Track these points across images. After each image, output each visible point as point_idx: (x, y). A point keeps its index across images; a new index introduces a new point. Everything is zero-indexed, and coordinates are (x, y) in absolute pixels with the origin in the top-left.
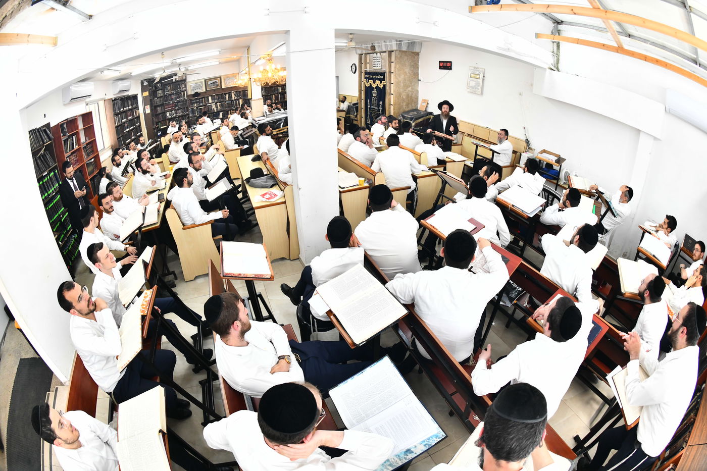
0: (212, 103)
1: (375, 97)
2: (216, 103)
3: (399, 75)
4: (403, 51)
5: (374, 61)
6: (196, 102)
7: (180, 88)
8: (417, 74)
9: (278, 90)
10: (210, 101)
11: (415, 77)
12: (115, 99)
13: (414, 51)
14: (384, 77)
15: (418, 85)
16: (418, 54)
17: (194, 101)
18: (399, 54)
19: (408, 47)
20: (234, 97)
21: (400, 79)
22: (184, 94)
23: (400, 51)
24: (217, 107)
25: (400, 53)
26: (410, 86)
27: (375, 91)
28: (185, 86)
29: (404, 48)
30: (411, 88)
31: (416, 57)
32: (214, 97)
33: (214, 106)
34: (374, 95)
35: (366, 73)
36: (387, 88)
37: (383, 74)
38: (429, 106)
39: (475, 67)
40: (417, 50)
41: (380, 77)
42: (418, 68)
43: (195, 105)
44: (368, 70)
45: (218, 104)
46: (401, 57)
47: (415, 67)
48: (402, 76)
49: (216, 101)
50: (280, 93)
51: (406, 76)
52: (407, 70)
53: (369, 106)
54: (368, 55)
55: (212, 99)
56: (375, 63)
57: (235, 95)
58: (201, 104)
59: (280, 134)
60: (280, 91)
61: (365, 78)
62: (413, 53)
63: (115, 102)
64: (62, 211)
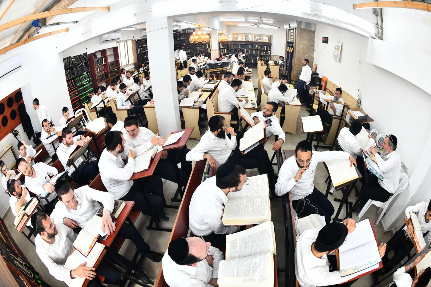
3: (300, 45)
4: (303, 29)
5: (291, 35)
8: (314, 46)
9: (248, 47)
11: (312, 48)
12: (138, 40)
13: (311, 29)
14: (293, 46)
15: (314, 53)
16: (314, 32)
18: (299, 31)
19: (306, 26)
21: (300, 48)
23: (301, 29)
25: (301, 30)
26: (307, 54)
29: (303, 27)
30: (308, 54)
31: (313, 34)
34: (289, 57)
35: (288, 42)
36: (294, 53)
37: (292, 43)
38: (317, 69)
40: (312, 29)
41: (291, 45)
42: (314, 42)
43: (198, 48)
46: (301, 32)
47: (312, 41)
48: (302, 46)
50: (250, 49)
51: (305, 47)
52: (306, 42)
54: (290, 31)
59: (219, 71)
60: (250, 47)
61: (288, 46)
62: (311, 31)
63: (139, 42)
64: (88, 91)
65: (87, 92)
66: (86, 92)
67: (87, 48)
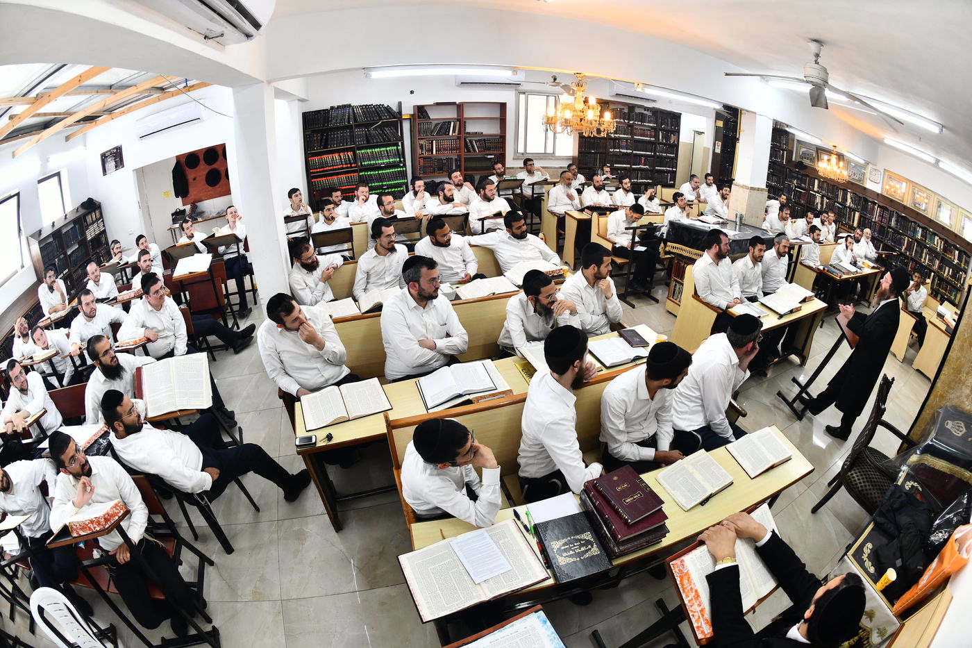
0: (818, 192)
2: (822, 197)
6: (798, 179)
7: (780, 143)
10: (816, 189)
17: (795, 175)
20: (849, 202)
22: (783, 154)
24: (822, 204)
28: (787, 144)
32: (823, 184)
33: (818, 200)
43: (795, 182)
45: (825, 198)
49: (824, 192)
55: (819, 187)
57: (851, 198)
58: (803, 185)
64: (390, 183)
65: (385, 185)
66: (384, 183)
67: (412, 92)
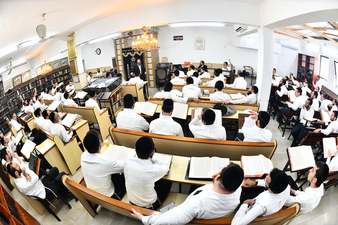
1: (134, 62)
5: (129, 41)
15: (159, 50)
22: (3, 93)
27: (133, 58)
28: (3, 86)
30: (157, 52)
34: (132, 61)
35: (123, 49)
38: (168, 59)
39: (199, 38)
43: (10, 99)
44: (123, 47)
53: (128, 68)
54: (123, 39)
56: (129, 43)
58: (14, 98)
61: (123, 52)
